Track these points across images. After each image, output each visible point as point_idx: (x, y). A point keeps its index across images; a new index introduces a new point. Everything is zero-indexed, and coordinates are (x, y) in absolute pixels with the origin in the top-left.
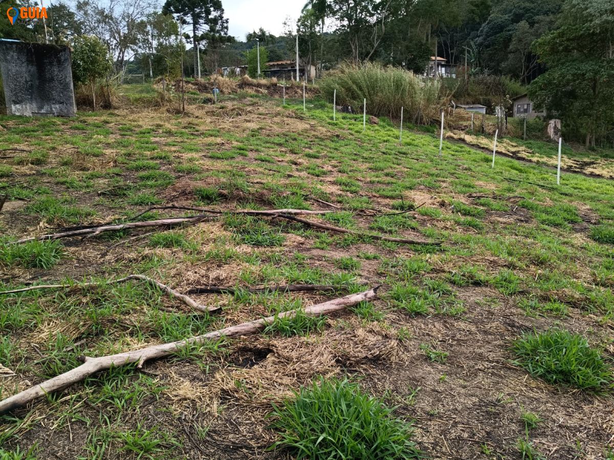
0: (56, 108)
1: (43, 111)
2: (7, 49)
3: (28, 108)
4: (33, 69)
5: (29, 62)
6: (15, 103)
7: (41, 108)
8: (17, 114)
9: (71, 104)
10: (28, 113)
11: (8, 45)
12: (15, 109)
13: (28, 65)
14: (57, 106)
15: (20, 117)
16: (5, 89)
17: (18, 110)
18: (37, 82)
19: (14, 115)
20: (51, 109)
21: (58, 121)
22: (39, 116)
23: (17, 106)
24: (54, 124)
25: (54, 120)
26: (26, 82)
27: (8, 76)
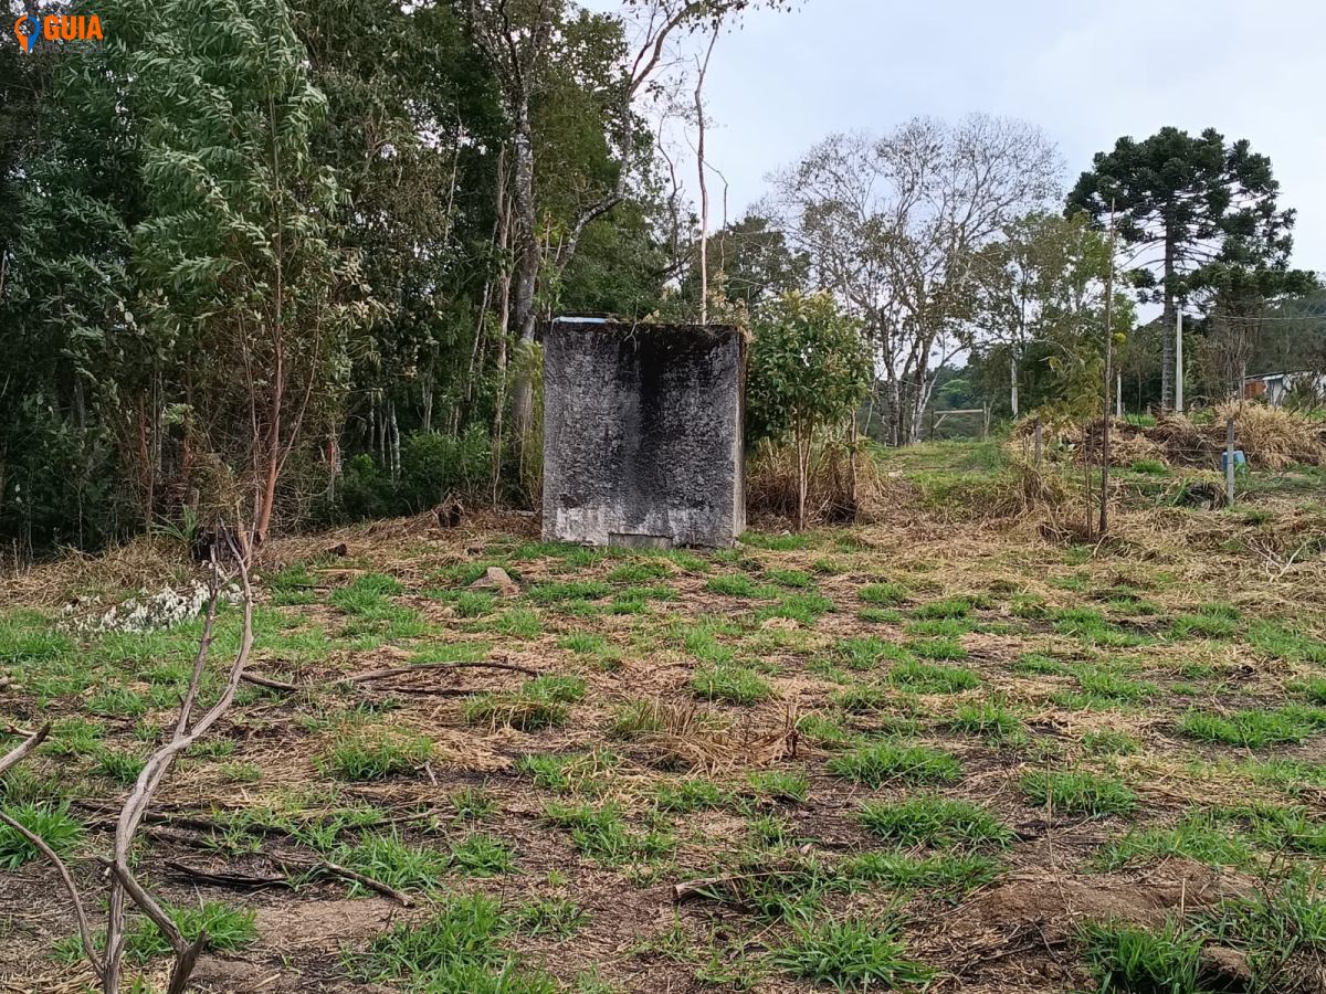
0: (680, 519)
1: (641, 530)
2: (569, 345)
3: (601, 518)
4: (631, 400)
5: (623, 379)
6: (569, 503)
7: (636, 519)
8: (569, 537)
9: (726, 509)
10: (599, 537)
11: (573, 335)
12: (565, 523)
13: (617, 386)
14: (684, 514)
15: (575, 544)
16: (547, 464)
17: (572, 524)
18: (636, 440)
19: (557, 542)
20: (666, 522)
21: (673, 563)
22: (627, 542)
23: (573, 512)
24: (659, 572)
25: (661, 560)
26: (607, 439)
27: (561, 423)
